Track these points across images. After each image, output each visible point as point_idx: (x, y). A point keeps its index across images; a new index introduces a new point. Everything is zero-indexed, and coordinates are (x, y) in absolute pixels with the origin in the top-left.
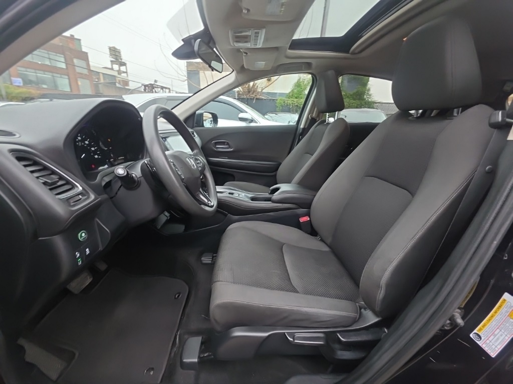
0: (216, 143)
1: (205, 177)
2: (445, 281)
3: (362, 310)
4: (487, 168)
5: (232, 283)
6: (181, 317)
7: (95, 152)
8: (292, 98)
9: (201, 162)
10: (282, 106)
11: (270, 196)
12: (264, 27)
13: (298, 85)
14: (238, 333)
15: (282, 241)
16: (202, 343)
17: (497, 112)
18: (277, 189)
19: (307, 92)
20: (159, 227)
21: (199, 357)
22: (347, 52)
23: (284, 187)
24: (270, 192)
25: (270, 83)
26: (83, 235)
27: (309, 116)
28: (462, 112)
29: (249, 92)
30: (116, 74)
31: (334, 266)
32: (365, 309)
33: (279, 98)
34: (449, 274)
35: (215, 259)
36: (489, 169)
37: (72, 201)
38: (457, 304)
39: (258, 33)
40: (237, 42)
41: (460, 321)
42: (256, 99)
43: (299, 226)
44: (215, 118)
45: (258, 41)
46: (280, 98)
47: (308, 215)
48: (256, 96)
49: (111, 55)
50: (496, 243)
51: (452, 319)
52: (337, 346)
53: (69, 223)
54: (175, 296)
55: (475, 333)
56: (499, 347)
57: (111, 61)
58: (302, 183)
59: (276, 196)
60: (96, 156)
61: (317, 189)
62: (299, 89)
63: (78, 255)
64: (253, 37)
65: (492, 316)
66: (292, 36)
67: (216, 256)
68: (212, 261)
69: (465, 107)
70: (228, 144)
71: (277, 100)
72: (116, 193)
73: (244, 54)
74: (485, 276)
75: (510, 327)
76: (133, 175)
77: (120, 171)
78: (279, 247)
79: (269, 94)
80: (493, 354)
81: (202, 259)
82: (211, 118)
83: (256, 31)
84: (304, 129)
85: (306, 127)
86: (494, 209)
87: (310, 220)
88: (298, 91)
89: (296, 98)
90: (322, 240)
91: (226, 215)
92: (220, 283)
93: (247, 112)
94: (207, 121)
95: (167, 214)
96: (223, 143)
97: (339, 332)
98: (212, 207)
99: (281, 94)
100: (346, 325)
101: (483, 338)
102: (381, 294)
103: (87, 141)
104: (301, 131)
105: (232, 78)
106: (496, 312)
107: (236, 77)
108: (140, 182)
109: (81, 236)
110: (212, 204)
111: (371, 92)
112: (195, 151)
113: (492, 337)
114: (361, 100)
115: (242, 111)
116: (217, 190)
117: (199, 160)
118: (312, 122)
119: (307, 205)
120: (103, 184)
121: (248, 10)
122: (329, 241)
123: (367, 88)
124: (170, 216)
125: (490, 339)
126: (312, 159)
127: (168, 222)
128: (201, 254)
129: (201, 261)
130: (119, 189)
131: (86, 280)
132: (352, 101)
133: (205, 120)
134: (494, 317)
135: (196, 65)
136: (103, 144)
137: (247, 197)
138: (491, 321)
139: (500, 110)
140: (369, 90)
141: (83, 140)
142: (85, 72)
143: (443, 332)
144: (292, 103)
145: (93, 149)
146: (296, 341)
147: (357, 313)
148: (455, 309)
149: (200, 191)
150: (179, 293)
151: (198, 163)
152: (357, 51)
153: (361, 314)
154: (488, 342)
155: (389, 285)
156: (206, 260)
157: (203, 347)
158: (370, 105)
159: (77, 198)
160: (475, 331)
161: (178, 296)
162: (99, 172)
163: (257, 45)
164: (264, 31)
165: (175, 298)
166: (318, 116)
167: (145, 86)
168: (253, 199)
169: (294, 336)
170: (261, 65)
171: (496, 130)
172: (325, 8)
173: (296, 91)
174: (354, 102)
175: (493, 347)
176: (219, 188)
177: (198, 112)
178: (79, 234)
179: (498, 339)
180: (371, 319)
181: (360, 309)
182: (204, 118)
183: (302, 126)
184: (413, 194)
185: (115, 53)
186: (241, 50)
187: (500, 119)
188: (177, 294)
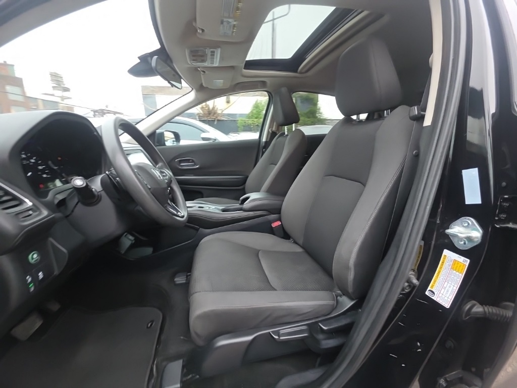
0: (181, 161)
1: (172, 189)
2: (398, 247)
3: (339, 298)
4: (414, 153)
5: (210, 291)
6: (156, 346)
7: (43, 171)
8: (252, 118)
9: (167, 175)
10: (244, 126)
11: (241, 206)
12: (219, 47)
13: (256, 106)
14: (223, 342)
15: (258, 248)
16: (183, 367)
17: (413, 107)
18: (247, 198)
19: (264, 112)
20: (123, 252)
21: (182, 382)
22: (295, 71)
23: (253, 196)
24: (240, 203)
25: (229, 105)
26: (35, 256)
27: (270, 130)
28: (391, 112)
29: (210, 114)
30: (58, 100)
31: (309, 264)
32: (341, 296)
33: (239, 119)
34: (400, 241)
35: (190, 278)
36: (416, 153)
37: (21, 216)
38: (409, 267)
39: (214, 52)
40: (194, 60)
41: (415, 281)
42: (218, 120)
43: (272, 231)
44: (177, 137)
45: (215, 60)
46: (241, 118)
47: (280, 219)
48: (217, 117)
49: (52, 80)
50: (429, 208)
51: (409, 281)
52: (320, 336)
53: (17, 241)
54: (148, 325)
55: (430, 290)
56: (450, 297)
57: (53, 87)
58: (271, 191)
59: (247, 205)
60: (45, 176)
61: (284, 194)
62: (257, 110)
63: (29, 279)
64: (209, 56)
65: (439, 272)
66: (246, 57)
67: (190, 275)
68: (186, 280)
69: (392, 108)
70: (193, 161)
71: (238, 120)
72: (73, 211)
73: (202, 73)
74: (426, 237)
75: (455, 278)
76: (93, 190)
77: (79, 182)
78: (255, 254)
79: (229, 115)
80: (447, 305)
81: (176, 280)
82: (173, 138)
83: (212, 50)
84: (266, 142)
85: (268, 140)
86: (422, 181)
87: (282, 224)
88: (257, 112)
89: (256, 118)
90: (295, 242)
91: (197, 230)
92: (197, 293)
93: (209, 132)
94: (169, 141)
95: (131, 238)
96: (188, 161)
97: (320, 321)
98: (183, 217)
99: (241, 115)
100: (325, 315)
101: (436, 293)
102: (351, 276)
103: (32, 159)
104: (263, 145)
105: (192, 96)
106: (441, 268)
107: (196, 95)
108: (101, 196)
109: (33, 259)
110: (182, 214)
111: (321, 111)
112: (160, 164)
113: (443, 290)
114: (314, 117)
115: (203, 131)
116: (187, 205)
117: (164, 173)
118: (273, 135)
119: (277, 211)
120: (56, 202)
121: (203, 30)
122: (301, 242)
123: (318, 108)
124: (134, 239)
125: (442, 292)
126: (276, 169)
127: (132, 246)
128: (174, 275)
129: (174, 282)
130: (75, 207)
131: (35, 323)
132: (307, 119)
133: (167, 141)
134: (441, 273)
135: (152, 89)
136: (53, 163)
137: (218, 209)
138: (439, 276)
139: (415, 105)
140: (319, 109)
141: (28, 158)
142: (20, 99)
143: (405, 297)
144: (253, 123)
145: (40, 168)
146: (281, 338)
147: (334, 300)
148: (409, 272)
149: (169, 204)
150: (152, 322)
151: (164, 176)
152: (304, 71)
153: (337, 302)
154: (440, 295)
155: (357, 265)
156: (180, 280)
157: (185, 370)
158: (322, 122)
159: (27, 214)
160: (429, 288)
161: (151, 325)
162: (51, 190)
163: (213, 63)
164: (219, 50)
165: (147, 327)
166: (278, 129)
167: (95, 111)
168: (224, 210)
169: (279, 333)
170: (219, 83)
171: (415, 122)
172: (273, 38)
173: (254, 111)
174: (309, 119)
175: (446, 298)
176: (189, 204)
177: (158, 131)
178: (30, 256)
179: (448, 291)
180: (348, 303)
181: (337, 297)
182: (166, 139)
183: (264, 139)
184: (364, 185)
185: (57, 80)
186: (199, 69)
187: (416, 113)
188: (151, 322)
